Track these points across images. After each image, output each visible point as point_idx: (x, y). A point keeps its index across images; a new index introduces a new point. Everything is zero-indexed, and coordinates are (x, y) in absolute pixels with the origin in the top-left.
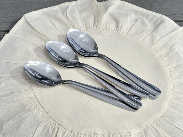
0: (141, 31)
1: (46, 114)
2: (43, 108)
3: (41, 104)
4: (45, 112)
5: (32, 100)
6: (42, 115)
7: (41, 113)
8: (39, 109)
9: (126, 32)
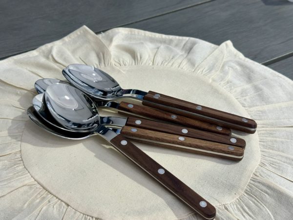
0: (171, 57)
1: (66, 206)
2: (57, 198)
3: (52, 191)
4: (64, 204)
5: (33, 190)
6: (59, 210)
7: (55, 207)
8: (49, 202)
9: (150, 62)
